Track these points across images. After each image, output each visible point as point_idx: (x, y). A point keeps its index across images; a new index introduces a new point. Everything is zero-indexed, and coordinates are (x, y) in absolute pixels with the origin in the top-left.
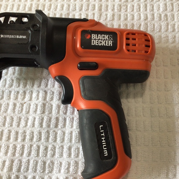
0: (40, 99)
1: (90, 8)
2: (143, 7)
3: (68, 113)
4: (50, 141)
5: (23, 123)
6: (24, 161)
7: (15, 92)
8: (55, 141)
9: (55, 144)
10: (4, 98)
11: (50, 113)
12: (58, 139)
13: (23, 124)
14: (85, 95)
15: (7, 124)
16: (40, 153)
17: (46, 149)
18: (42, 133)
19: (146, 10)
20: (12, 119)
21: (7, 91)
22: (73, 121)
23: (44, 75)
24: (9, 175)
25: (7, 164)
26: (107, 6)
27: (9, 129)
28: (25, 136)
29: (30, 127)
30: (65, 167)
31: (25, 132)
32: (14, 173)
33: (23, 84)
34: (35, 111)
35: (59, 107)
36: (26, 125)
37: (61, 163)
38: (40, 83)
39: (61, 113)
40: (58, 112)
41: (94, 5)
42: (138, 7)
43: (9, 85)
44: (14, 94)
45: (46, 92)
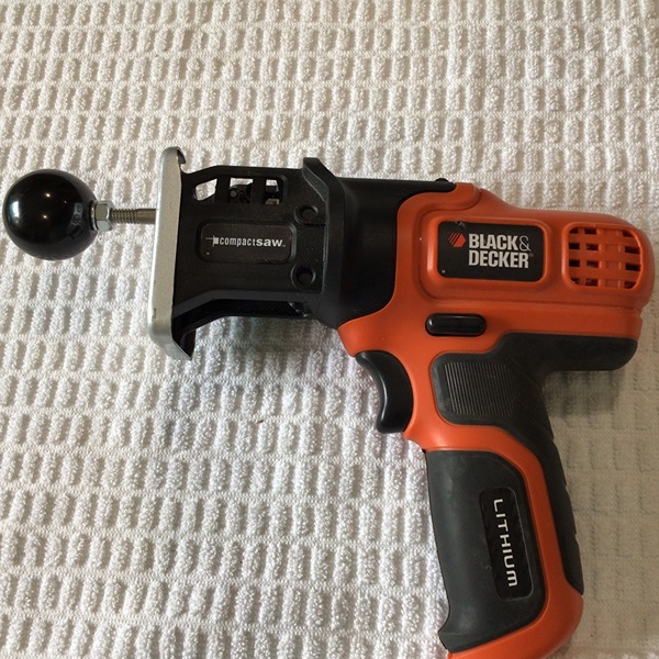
0: (305, 411)
1: (446, 131)
2: (611, 128)
3: (388, 455)
4: (338, 536)
5: (258, 480)
6: (267, 590)
7: (232, 388)
8: (354, 535)
9: (353, 545)
10: (202, 405)
11: (337, 451)
12: (363, 531)
13: (259, 484)
14: (449, 409)
15: (211, 482)
16: (312, 568)
17: (328, 557)
18: (316, 513)
19: (621, 138)
20: (227, 467)
21: (207, 385)
22: (404, 478)
23: (313, 339)
24: (225, 632)
25: (218, 597)
26: (500, 125)
27: (219, 496)
28: (266, 519)
29: (280, 492)
30: (387, 612)
31: (264, 507)
32: (237, 627)
33: (255, 365)
34: (293, 447)
35: (360, 435)
36: (268, 487)
37: (374, 602)
38: (303, 363)
39: (367, 452)
40: (360, 451)
41: (460, 122)
42: (596, 128)
43: (214, 368)
44: (230, 395)
45: (321, 391)
